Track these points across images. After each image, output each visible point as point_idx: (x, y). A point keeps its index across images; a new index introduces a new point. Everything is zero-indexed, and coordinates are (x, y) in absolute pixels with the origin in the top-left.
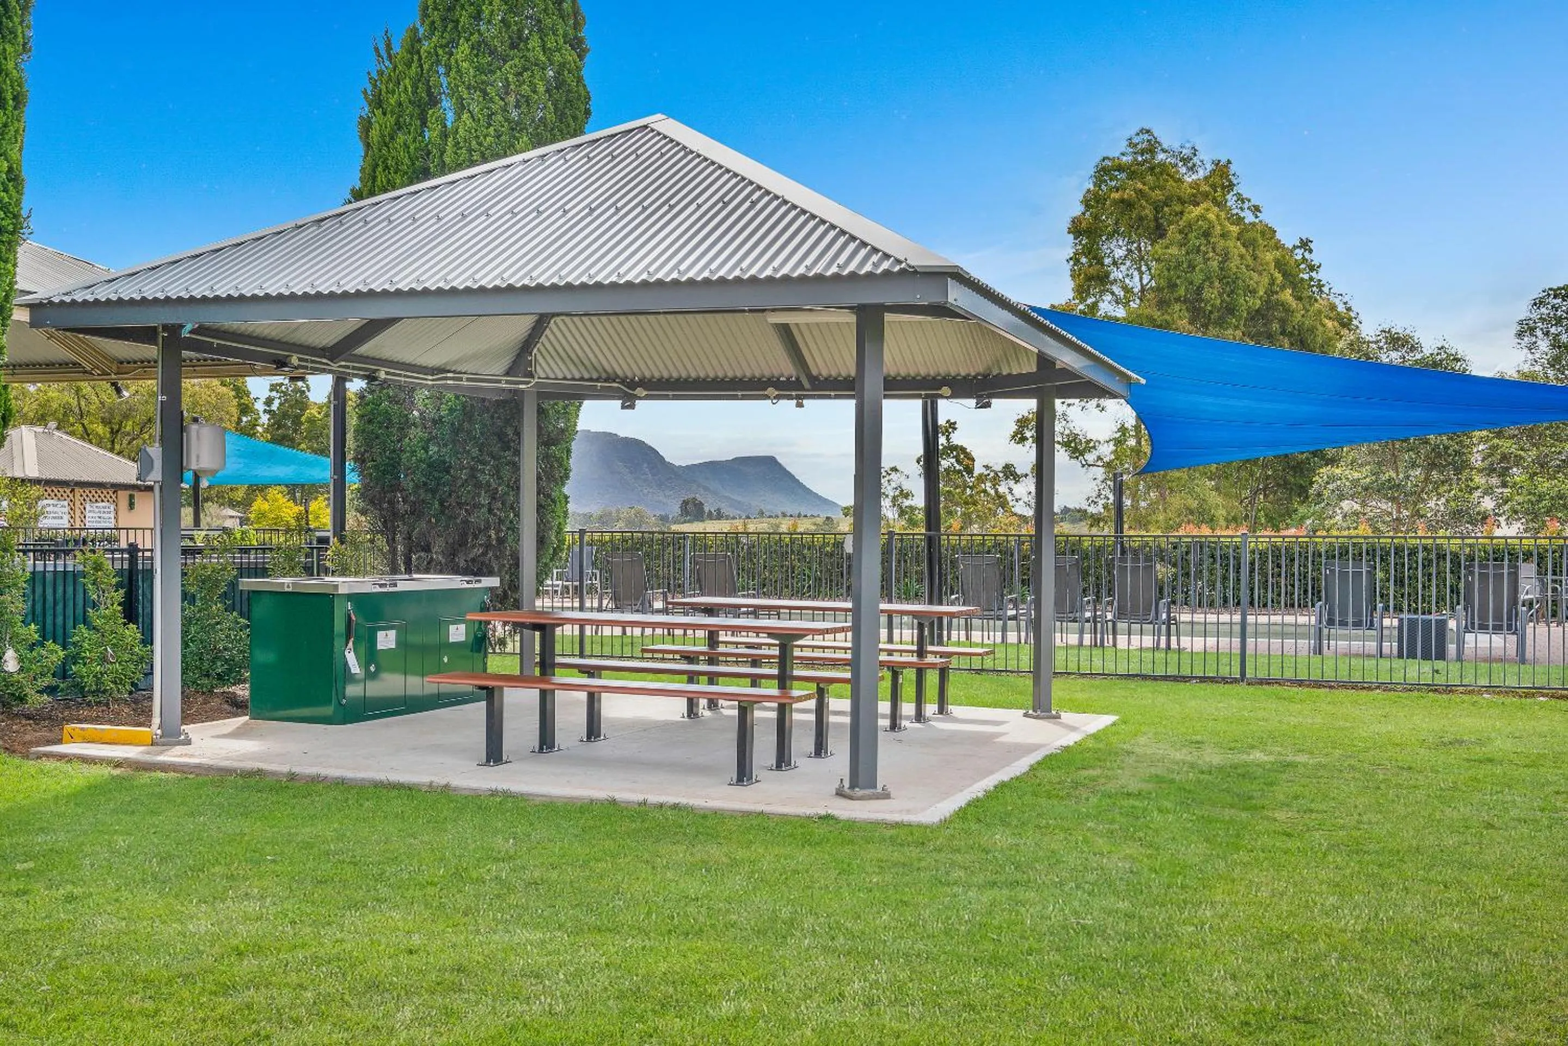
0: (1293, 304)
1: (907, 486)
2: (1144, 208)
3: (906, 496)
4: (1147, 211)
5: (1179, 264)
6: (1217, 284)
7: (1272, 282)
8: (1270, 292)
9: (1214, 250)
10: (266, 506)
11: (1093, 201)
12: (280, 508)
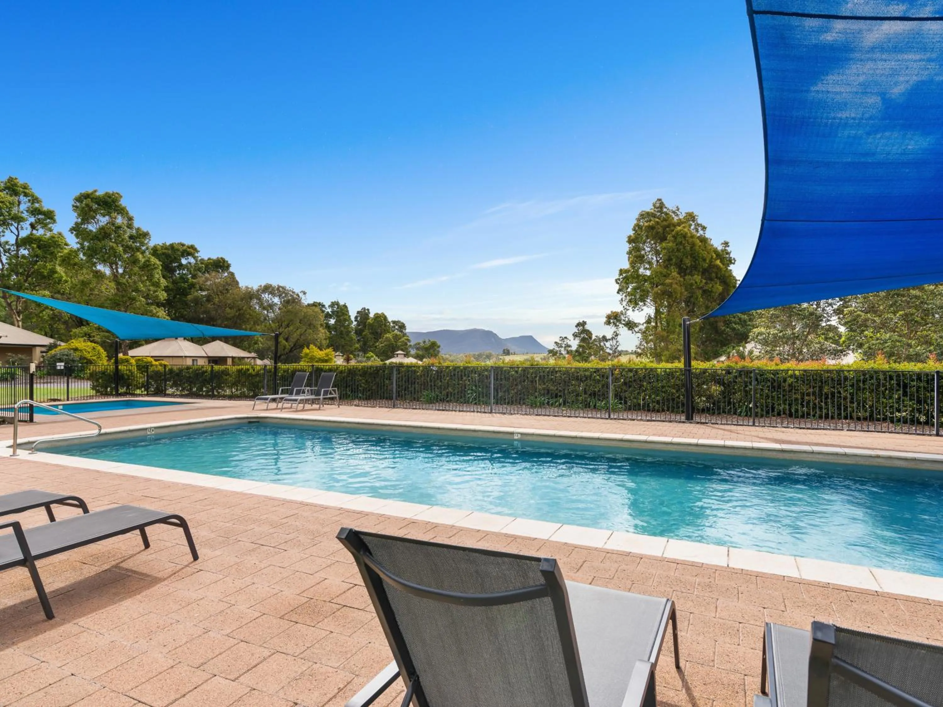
0: (721, 266)
1: (569, 343)
2: (659, 229)
3: (570, 346)
4: (660, 230)
5: (673, 250)
6: (689, 257)
7: (712, 257)
8: (711, 261)
9: (688, 243)
10: (308, 351)
11: (637, 228)
12: (313, 352)
